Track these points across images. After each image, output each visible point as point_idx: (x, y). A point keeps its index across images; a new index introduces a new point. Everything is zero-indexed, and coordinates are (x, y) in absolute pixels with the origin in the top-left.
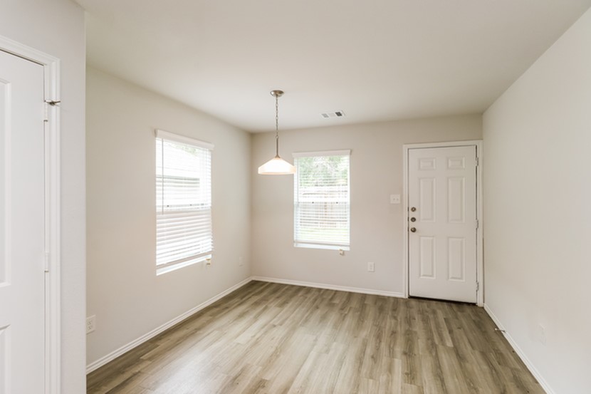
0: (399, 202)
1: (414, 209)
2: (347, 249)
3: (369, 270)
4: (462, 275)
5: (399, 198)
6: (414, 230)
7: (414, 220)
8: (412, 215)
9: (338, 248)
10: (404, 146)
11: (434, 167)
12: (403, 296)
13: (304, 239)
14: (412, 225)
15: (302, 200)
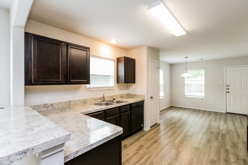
0: (223, 84)
1: (228, 86)
2: (204, 97)
3: (211, 104)
4: (247, 106)
5: (223, 82)
6: (228, 92)
7: (228, 89)
8: (227, 87)
9: (200, 97)
10: (224, 67)
11: (236, 73)
12: (224, 112)
13: (188, 94)
14: (228, 91)
15: (187, 83)
